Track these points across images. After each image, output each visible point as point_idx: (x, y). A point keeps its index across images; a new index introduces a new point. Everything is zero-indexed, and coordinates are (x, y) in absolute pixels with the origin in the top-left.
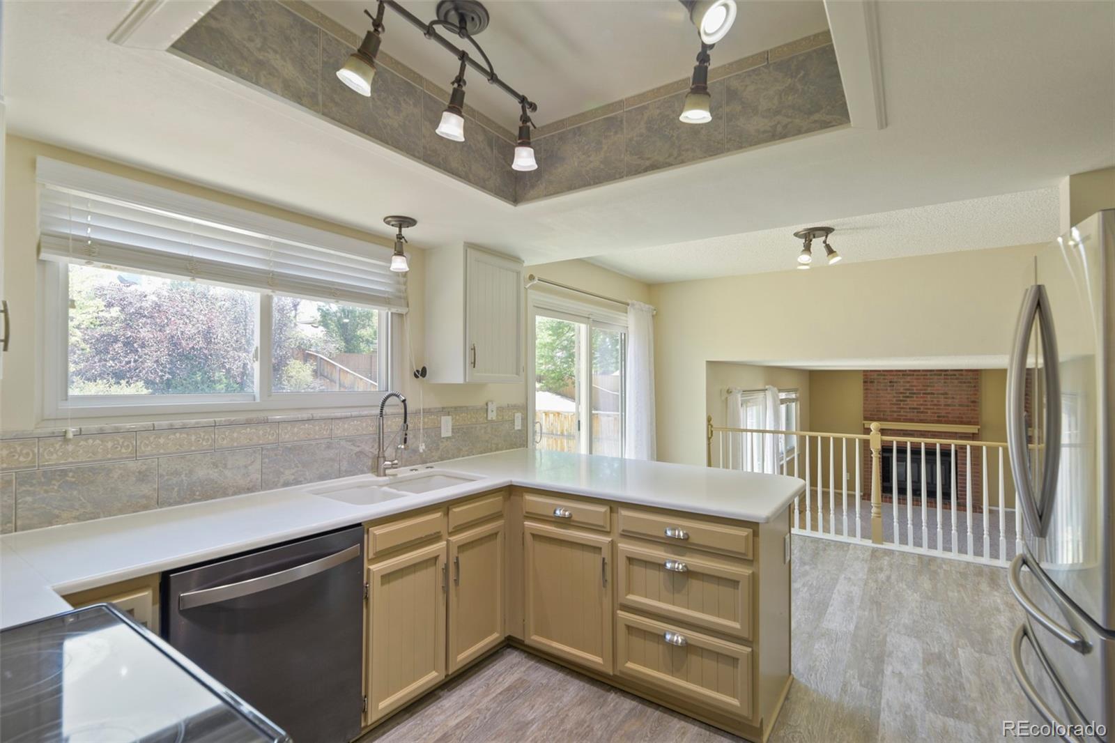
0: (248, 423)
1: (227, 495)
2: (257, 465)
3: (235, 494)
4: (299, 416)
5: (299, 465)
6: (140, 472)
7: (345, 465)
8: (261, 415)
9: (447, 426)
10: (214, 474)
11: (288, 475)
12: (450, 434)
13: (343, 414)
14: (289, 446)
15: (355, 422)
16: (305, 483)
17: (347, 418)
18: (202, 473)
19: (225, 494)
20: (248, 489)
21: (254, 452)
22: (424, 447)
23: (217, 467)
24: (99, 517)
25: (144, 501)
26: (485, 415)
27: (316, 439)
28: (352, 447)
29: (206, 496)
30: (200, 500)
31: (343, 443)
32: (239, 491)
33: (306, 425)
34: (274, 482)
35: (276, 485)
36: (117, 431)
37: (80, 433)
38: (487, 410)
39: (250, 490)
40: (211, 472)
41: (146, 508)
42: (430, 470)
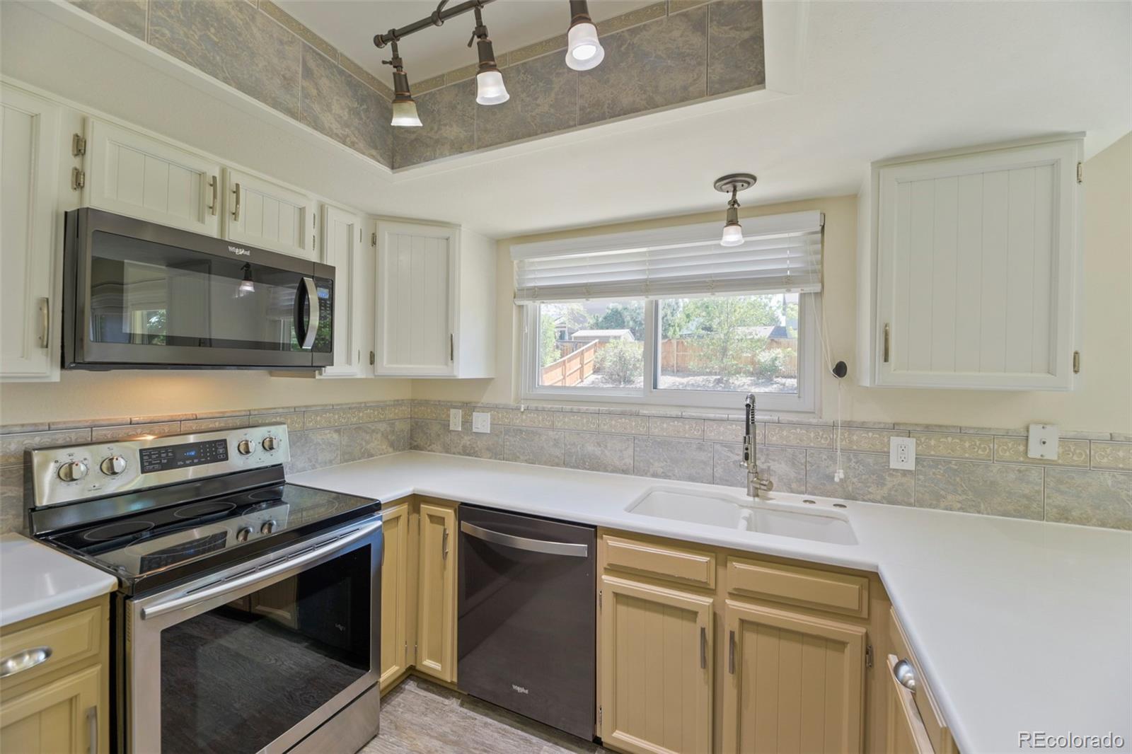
0: (623, 414)
1: (607, 471)
2: (630, 451)
3: (613, 471)
4: (668, 413)
5: (668, 461)
6: (555, 440)
7: (719, 472)
8: (634, 409)
9: (903, 454)
10: (598, 451)
11: (658, 467)
12: (911, 465)
13: (717, 415)
14: (659, 440)
15: (734, 426)
16: (674, 479)
17: (722, 420)
18: (591, 448)
19: (606, 471)
20: (623, 471)
21: (628, 440)
22: (842, 476)
23: (600, 446)
24: (535, 464)
25: (556, 460)
26: (1021, 448)
27: (685, 438)
28: (729, 454)
29: (592, 468)
30: (588, 469)
31: (718, 447)
32: (615, 470)
33: (676, 422)
34: (644, 470)
35: (646, 474)
36: (543, 410)
37: (527, 409)
38: (1027, 438)
39: (625, 472)
40: (596, 449)
41: (558, 465)
42: (808, 505)
